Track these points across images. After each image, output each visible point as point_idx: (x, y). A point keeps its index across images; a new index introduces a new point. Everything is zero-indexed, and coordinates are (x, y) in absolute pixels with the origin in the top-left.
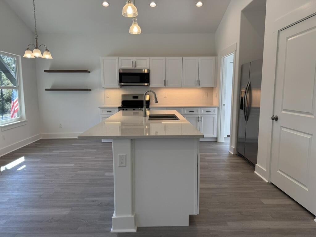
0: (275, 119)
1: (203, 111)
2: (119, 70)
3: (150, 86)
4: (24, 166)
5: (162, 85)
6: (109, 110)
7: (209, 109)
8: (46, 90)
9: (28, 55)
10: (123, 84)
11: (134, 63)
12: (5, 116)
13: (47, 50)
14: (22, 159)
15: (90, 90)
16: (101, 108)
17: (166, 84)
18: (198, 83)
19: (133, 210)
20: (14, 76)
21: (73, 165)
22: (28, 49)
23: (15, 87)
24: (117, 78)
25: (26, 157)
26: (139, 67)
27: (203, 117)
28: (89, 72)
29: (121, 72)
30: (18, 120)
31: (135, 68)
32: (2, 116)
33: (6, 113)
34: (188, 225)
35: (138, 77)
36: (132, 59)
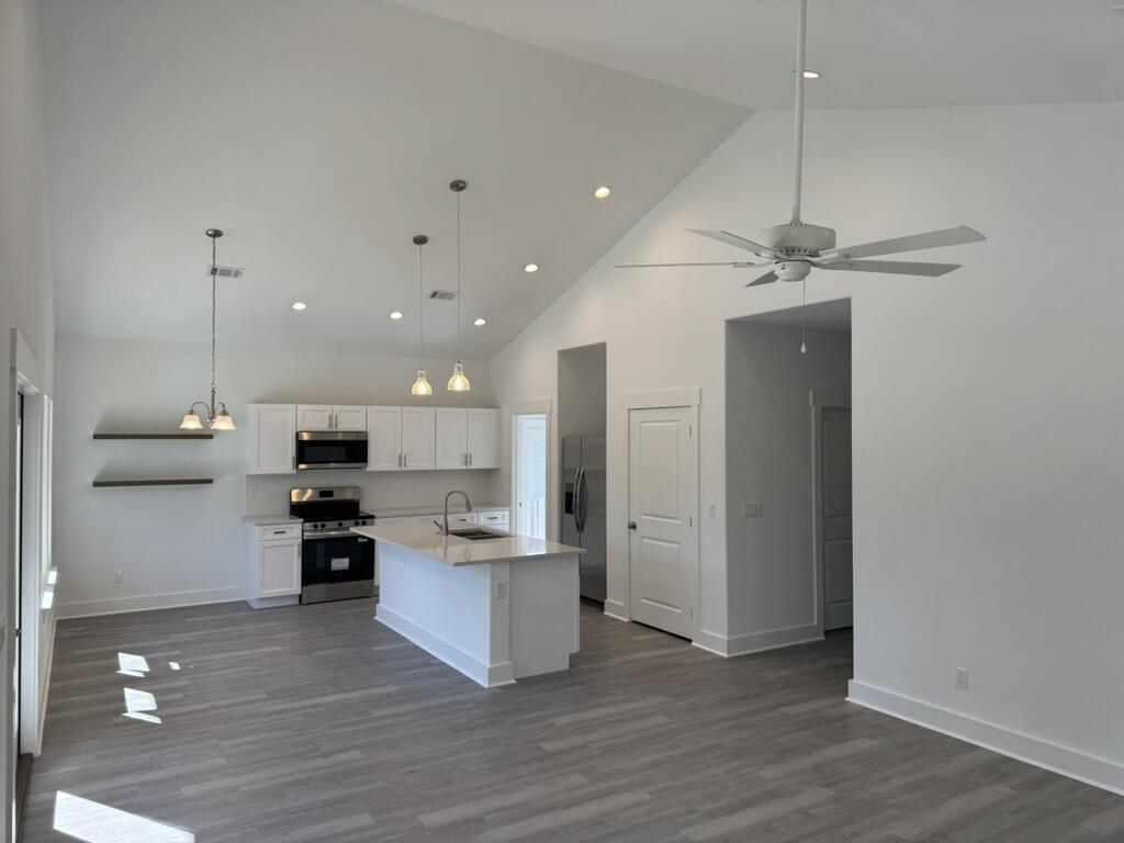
0: (633, 527)
1: (482, 517)
2: (298, 433)
3: (368, 469)
5: (394, 466)
6: (279, 528)
7: (494, 514)
8: (95, 485)
10: (304, 466)
11: (333, 419)
15: (210, 481)
16: (259, 525)
17: (402, 464)
18: (467, 461)
19: (510, 656)
24: (291, 451)
26: (342, 427)
28: (209, 437)
31: (335, 430)
36: (328, 409)
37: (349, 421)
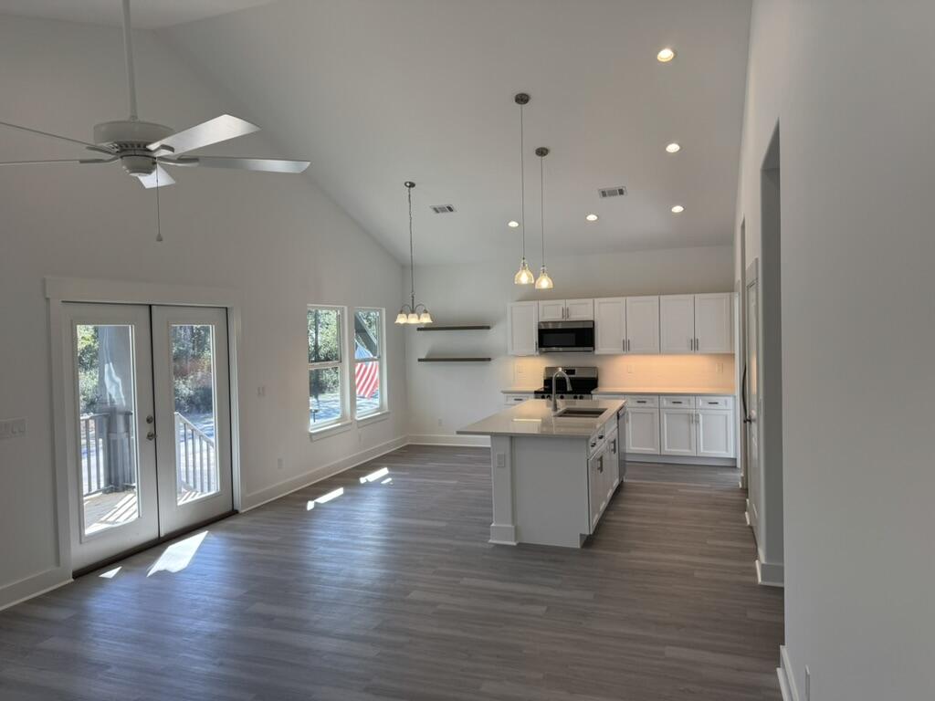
1: (701, 402)
2: (539, 324)
3: (597, 352)
4: (390, 479)
5: (618, 350)
6: (519, 397)
7: (714, 399)
8: (420, 360)
9: (401, 320)
10: (544, 349)
11: (566, 311)
12: (321, 397)
13: (426, 312)
14: (384, 471)
15: (489, 359)
16: (505, 392)
17: (626, 347)
18: (694, 346)
19: (514, 520)
20: (375, 341)
21: (455, 482)
22: (401, 312)
23: (376, 357)
24: (535, 338)
25: (390, 468)
26: (574, 317)
27: (703, 414)
28: (488, 328)
29: (543, 328)
30: (378, 410)
31: (568, 320)
32: (316, 397)
33: (323, 393)
34: (579, 547)
35: (573, 335)
36: (562, 303)
37: (580, 311)
